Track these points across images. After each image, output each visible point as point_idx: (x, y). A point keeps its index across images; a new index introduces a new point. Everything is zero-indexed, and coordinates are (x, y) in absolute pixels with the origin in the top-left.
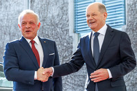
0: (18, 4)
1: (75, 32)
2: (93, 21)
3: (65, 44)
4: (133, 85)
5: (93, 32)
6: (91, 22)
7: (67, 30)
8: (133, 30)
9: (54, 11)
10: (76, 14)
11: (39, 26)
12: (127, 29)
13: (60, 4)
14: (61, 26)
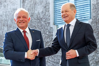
0: (14, 4)
1: (54, 24)
2: (66, 16)
3: (47, 33)
4: (97, 63)
5: (66, 24)
6: (64, 17)
7: (49, 23)
8: (97, 23)
9: (39, 9)
10: (55, 11)
11: (29, 20)
12: (92, 22)
13: (44, 4)
14: (44, 20)
